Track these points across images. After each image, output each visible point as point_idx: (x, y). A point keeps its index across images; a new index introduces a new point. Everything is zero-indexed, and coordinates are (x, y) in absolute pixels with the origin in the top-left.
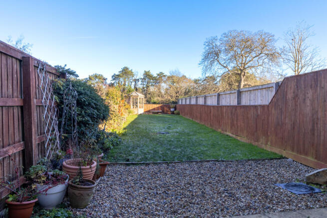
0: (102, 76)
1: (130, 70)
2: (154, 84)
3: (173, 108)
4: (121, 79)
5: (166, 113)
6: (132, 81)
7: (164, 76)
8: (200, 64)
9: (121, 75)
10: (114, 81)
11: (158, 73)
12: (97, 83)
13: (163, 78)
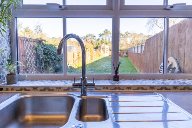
0: (93, 35)
1: (109, 31)
2: (123, 38)
3: (125, 53)
4: (104, 36)
5: (122, 56)
6: (110, 37)
7: (129, 34)
8: (145, 27)
9: (104, 34)
10: (100, 37)
11: (126, 32)
12: (90, 39)
13: (128, 35)
